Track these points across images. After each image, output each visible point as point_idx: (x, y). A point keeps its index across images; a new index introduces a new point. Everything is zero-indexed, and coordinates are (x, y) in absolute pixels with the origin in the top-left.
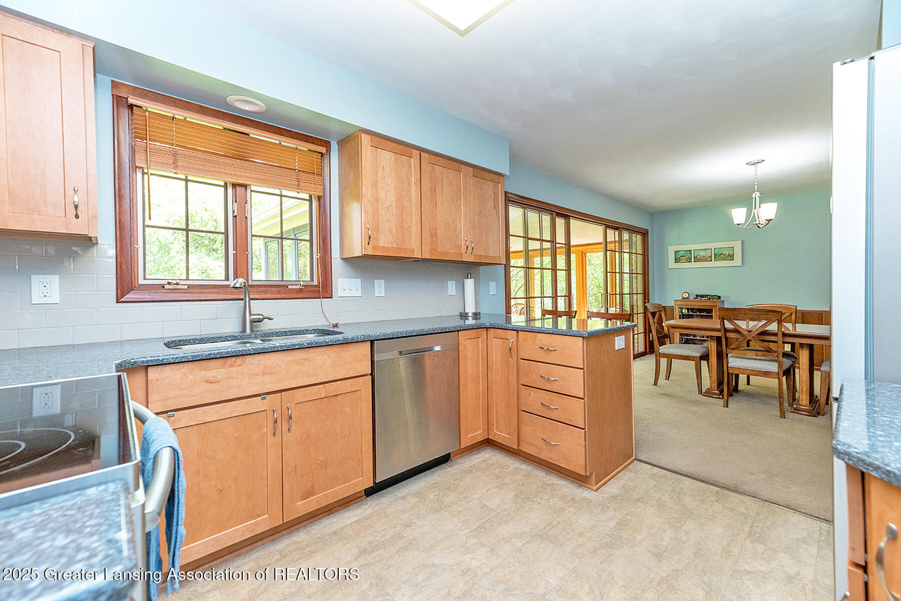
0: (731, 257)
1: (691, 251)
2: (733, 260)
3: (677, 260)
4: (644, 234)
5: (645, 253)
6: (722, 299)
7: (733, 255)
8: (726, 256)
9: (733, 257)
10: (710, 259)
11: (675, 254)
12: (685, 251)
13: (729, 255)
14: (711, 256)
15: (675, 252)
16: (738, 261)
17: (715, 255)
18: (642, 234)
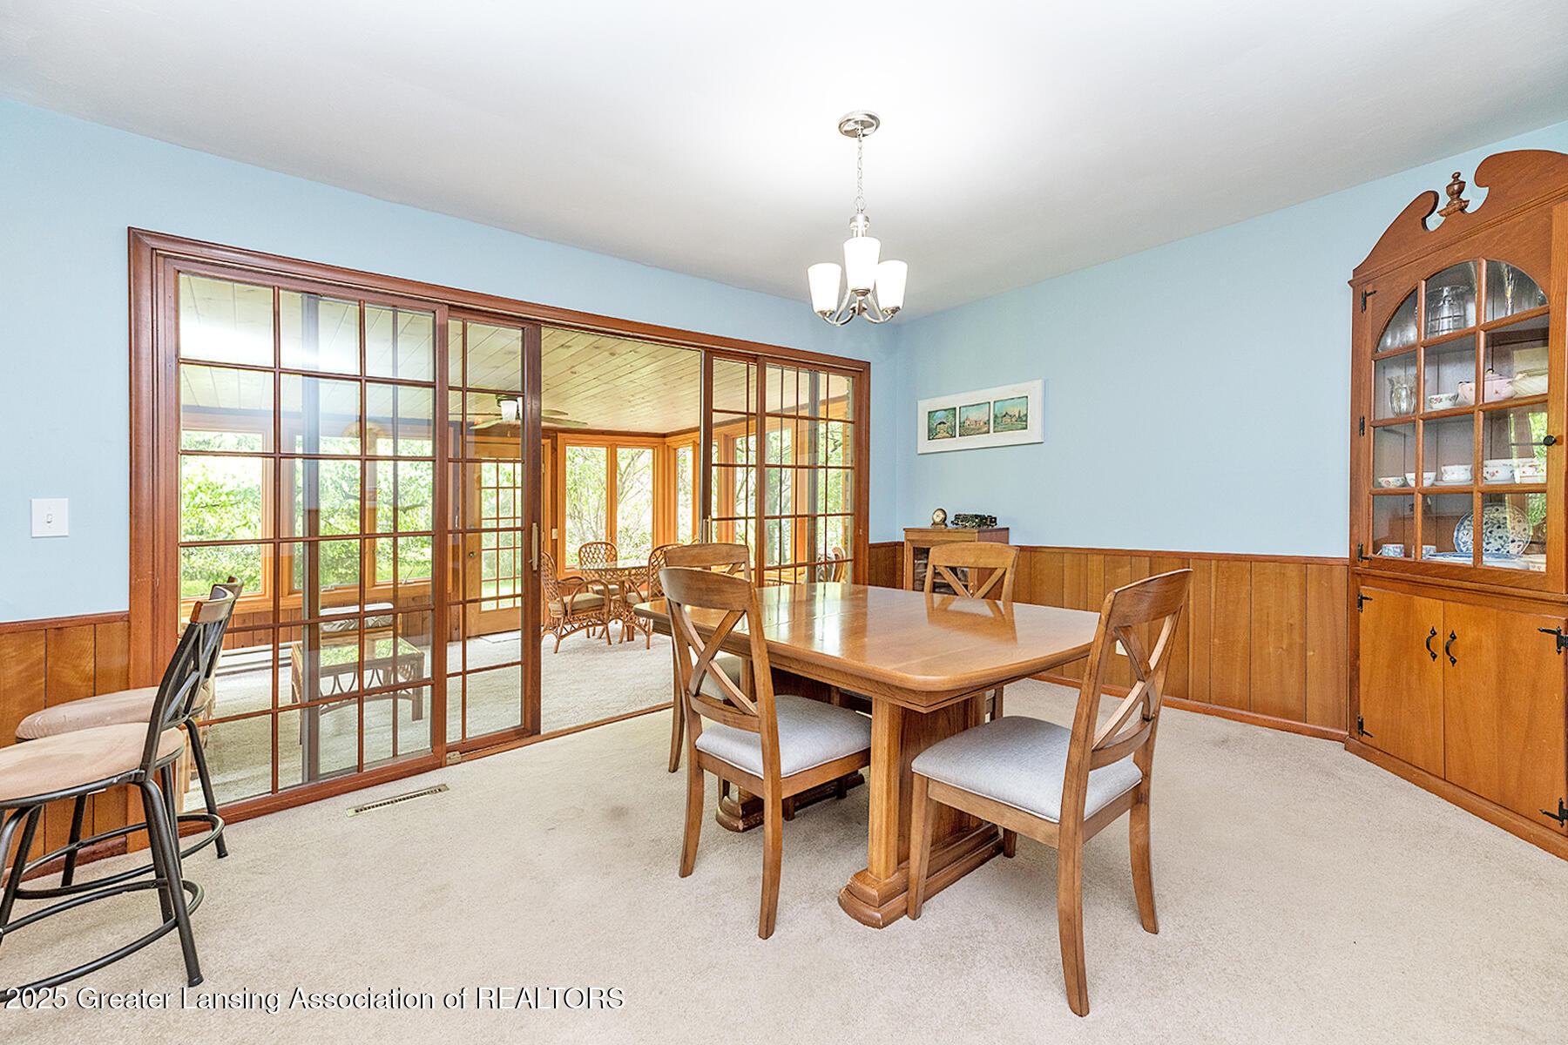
0: (1022, 421)
1: (955, 409)
2: (1026, 428)
3: (932, 434)
4: (859, 372)
5: (860, 419)
6: (1000, 524)
7: (1026, 415)
8: (1013, 420)
9: (1026, 421)
10: (986, 429)
11: (929, 416)
12: (945, 410)
13: (1019, 416)
14: (989, 420)
15: (929, 413)
16: (1034, 432)
17: (996, 417)
18: (854, 374)
